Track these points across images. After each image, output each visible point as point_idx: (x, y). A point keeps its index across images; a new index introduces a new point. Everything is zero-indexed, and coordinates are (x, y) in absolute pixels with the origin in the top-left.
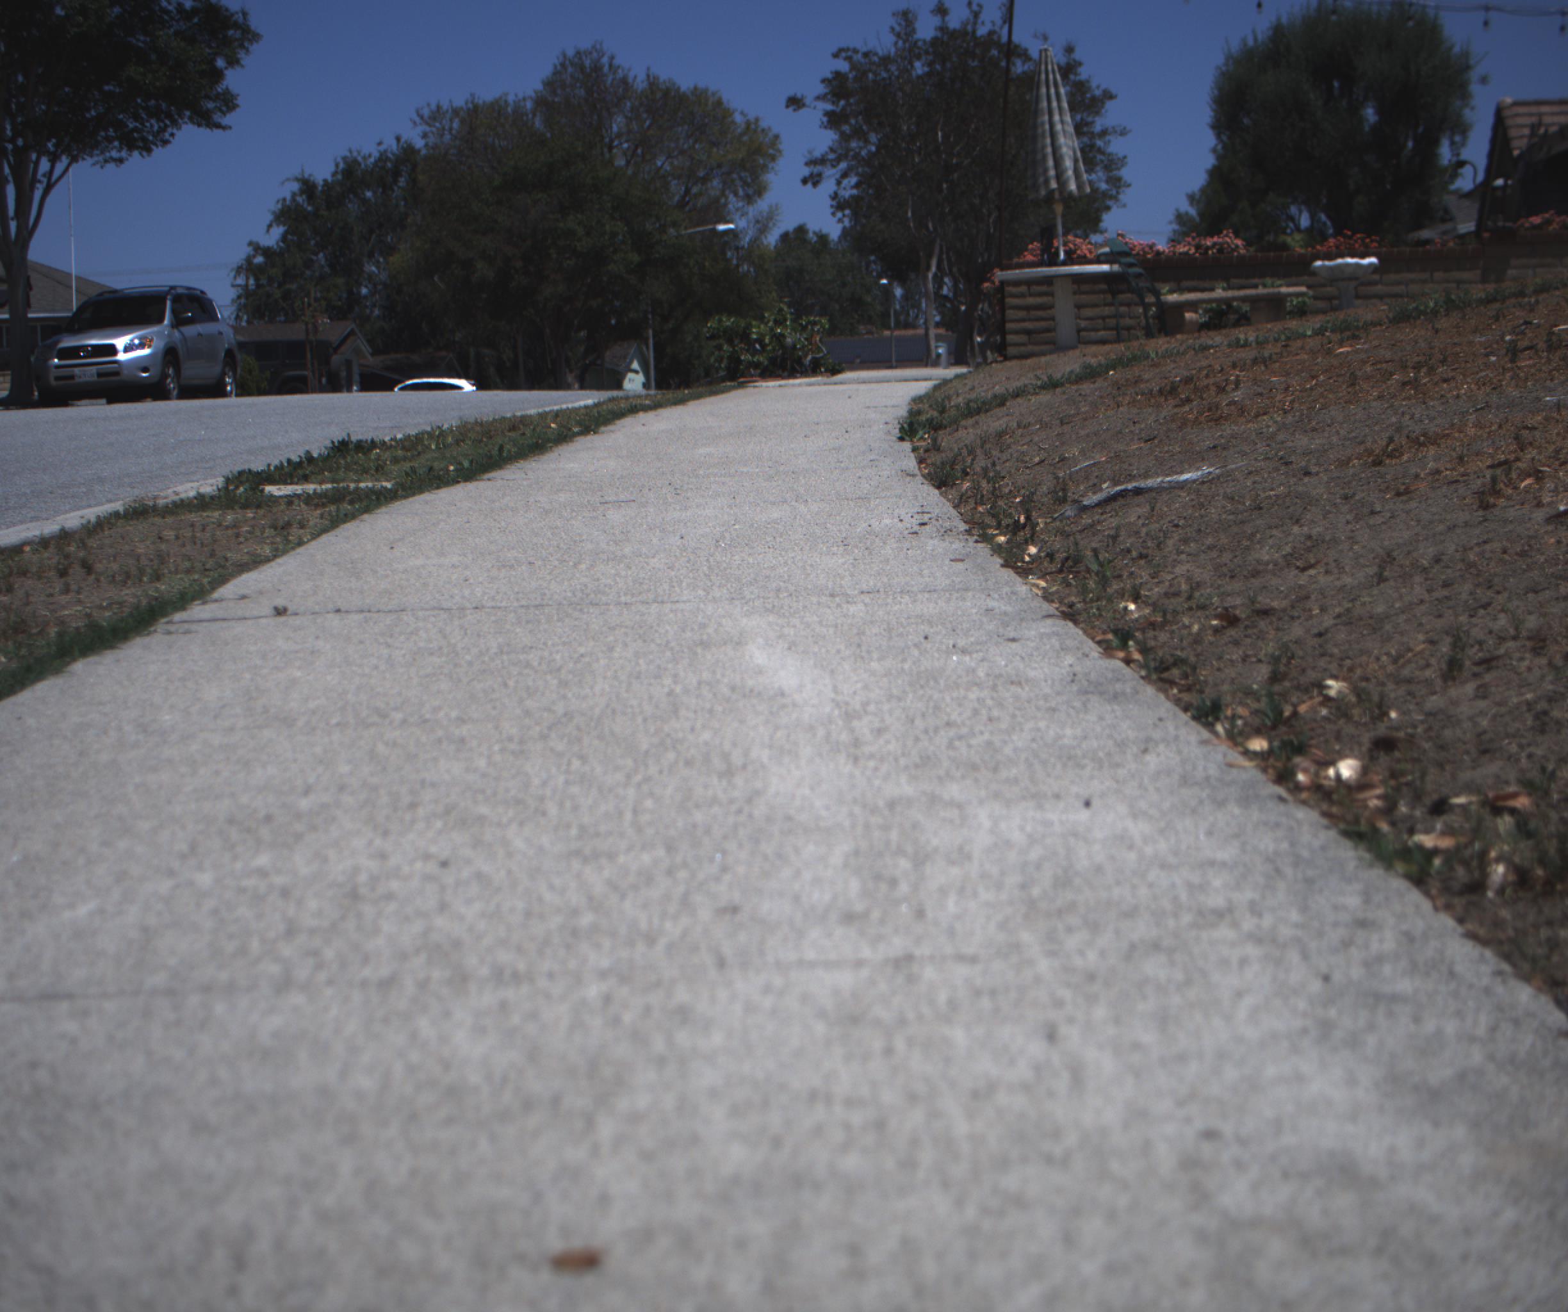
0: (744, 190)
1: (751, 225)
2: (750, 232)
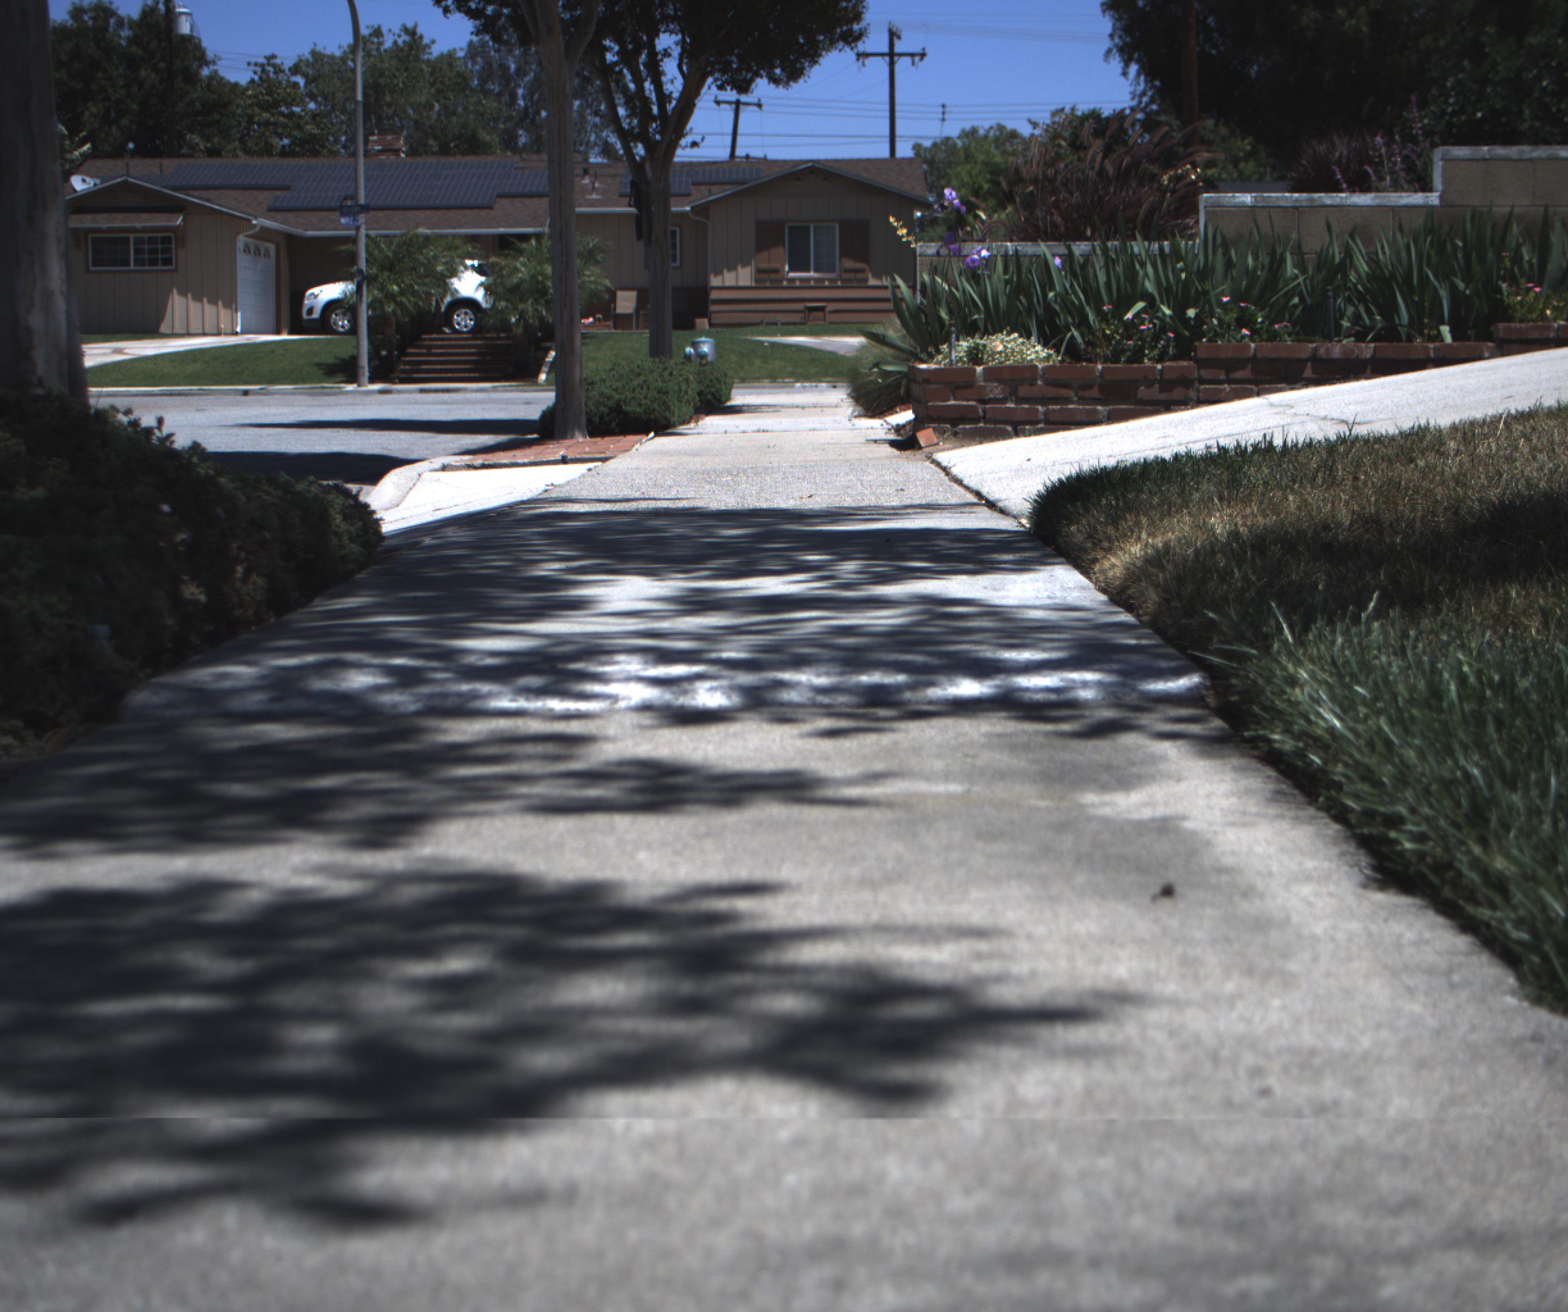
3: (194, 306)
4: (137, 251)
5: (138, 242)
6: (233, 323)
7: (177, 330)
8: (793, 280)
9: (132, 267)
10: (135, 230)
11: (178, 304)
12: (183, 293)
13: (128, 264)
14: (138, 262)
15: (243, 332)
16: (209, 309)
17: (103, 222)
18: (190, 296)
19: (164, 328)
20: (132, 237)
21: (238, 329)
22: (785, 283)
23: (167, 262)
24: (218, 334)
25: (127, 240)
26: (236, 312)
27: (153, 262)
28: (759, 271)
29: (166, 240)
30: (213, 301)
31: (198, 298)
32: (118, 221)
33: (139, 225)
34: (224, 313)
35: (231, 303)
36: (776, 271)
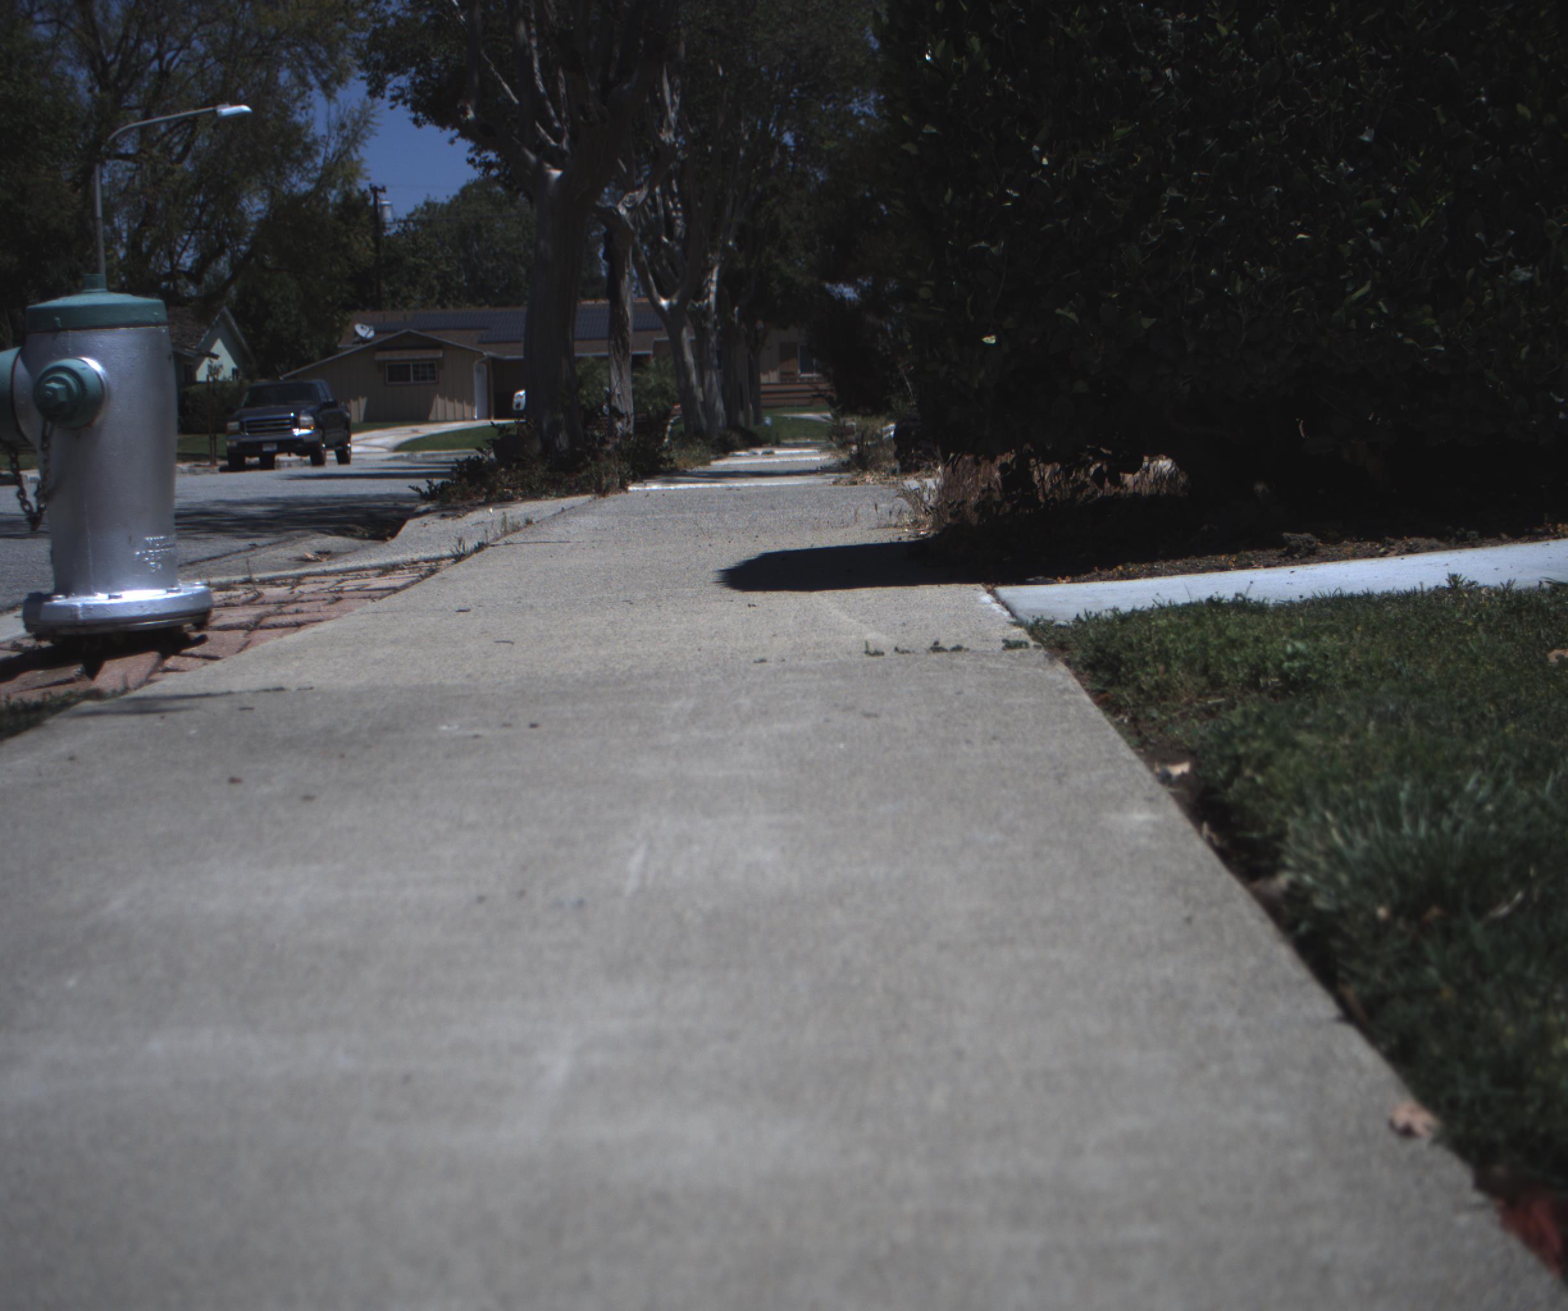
0: (317, 76)
1: (334, 133)
2: (332, 143)
3: (450, 405)
4: (416, 372)
5: (414, 366)
6: (472, 414)
7: (440, 417)
8: (803, 379)
9: (412, 381)
10: (414, 360)
11: (439, 403)
12: (442, 397)
13: (408, 379)
14: (416, 378)
15: (480, 418)
16: (458, 406)
17: (396, 356)
18: (446, 399)
19: (432, 417)
20: (411, 364)
21: (476, 417)
22: (798, 381)
23: (434, 378)
24: (464, 419)
25: (408, 367)
26: (473, 406)
27: (424, 378)
28: (783, 374)
29: (432, 366)
30: (461, 401)
31: (451, 399)
32: (405, 355)
33: (417, 357)
34: (467, 408)
35: (471, 402)
36: (793, 374)
